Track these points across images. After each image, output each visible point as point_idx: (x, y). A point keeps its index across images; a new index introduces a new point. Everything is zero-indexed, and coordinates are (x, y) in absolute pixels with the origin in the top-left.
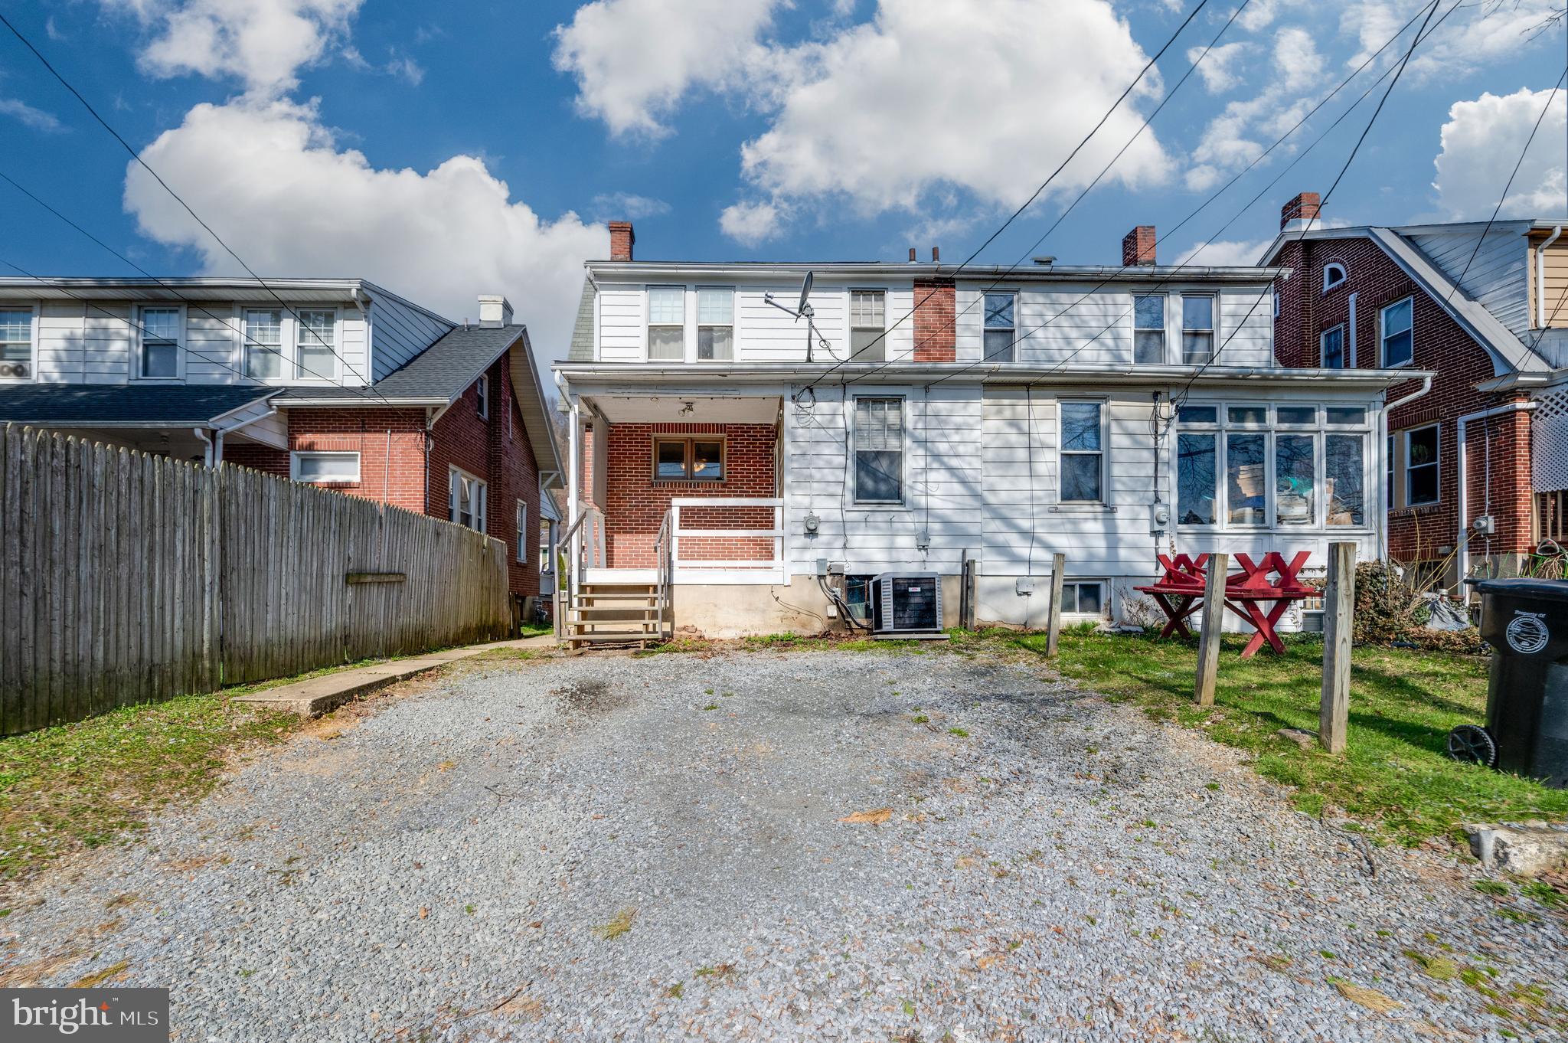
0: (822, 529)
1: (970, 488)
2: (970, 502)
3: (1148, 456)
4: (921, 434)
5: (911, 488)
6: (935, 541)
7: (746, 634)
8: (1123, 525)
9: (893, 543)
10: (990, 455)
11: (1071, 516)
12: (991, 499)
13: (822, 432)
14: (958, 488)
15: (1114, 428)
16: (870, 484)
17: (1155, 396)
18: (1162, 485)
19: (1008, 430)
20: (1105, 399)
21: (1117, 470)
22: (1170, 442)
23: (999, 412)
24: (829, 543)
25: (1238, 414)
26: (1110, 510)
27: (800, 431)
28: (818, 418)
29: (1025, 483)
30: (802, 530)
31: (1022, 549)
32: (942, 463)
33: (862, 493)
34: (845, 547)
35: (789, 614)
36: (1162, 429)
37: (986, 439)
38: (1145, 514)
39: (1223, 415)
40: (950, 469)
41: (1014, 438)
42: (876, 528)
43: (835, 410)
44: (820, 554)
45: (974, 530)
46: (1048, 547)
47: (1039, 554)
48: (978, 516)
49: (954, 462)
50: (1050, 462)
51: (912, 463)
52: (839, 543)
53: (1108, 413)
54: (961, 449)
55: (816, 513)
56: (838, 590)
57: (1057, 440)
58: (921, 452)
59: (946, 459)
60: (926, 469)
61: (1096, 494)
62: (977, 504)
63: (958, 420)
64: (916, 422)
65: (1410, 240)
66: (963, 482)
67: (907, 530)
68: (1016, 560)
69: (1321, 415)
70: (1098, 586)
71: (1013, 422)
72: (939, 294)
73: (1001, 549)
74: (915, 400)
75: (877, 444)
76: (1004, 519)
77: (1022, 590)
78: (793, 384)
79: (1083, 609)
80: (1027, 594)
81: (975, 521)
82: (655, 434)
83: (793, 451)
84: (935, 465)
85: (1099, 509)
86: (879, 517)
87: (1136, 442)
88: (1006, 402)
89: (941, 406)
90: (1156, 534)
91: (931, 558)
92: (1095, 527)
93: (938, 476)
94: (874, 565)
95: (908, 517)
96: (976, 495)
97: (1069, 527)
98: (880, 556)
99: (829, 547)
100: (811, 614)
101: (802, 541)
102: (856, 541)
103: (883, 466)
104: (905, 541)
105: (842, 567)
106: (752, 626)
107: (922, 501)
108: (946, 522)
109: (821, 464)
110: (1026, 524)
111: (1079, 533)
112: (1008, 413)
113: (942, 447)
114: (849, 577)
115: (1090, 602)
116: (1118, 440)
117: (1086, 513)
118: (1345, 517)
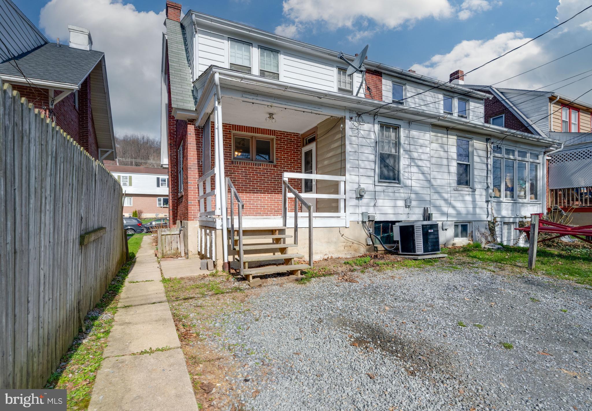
0: (366, 196)
1: (426, 177)
2: (426, 184)
3: (484, 167)
4: (407, 147)
5: (403, 175)
6: (414, 203)
7: (326, 257)
8: (477, 197)
9: (395, 204)
10: (434, 161)
11: (462, 192)
12: (434, 183)
13: (364, 140)
14: (421, 177)
15: (475, 154)
16: (386, 172)
17: (487, 140)
18: (489, 181)
19: (440, 149)
20: (471, 139)
21: (476, 172)
22: (490, 161)
23: (437, 140)
24: (368, 204)
25: (508, 152)
26: (474, 190)
27: (354, 138)
28: (362, 132)
29: (446, 176)
30: (354, 196)
31: (445, 209)
32: (415, 163)
33: (383, 177)
34: (375, 206)
35: (348, 244)
36: (489, 155)
37: (432, 153)
38: (484, 193)
39: (504, 151)
40: (418, 166)
41: (443, 154)
42: (389, 196)
43: (371, 129)
44: (363, 209)
45: (427, 198)
46: (454, 207)
47: (451, 211)
48: (427, 191)
49: (420, 163)
50: (454, 167)
51: (404, 162)
52: (372, 204)
53: (473, 145)
54: (423, 157)
55: (362, 186)
56: (371, 230)
57: (455, 156)
58: (407, 156)
59: (416, 161)
60: (410, 165)
61: (467, 183)
62: (428, 185)
63: (421, 141)
64: (405, 141)
65: (502, 93)
66: (423, 173)
67: (401, 197)
68: (443, 214)
69: (528, 155)
70: (467, 225)
71: (442, 145)
72: (375, 78)
73: (438, 208)
74: (405, 129)
75: (387, 150)
76: (438, 193)
77: (445, 228)
78: (351, 110)
79: (462, 236)
80: (446, 230)
81: (426, 194)
83: (350, 150)
84: (412, 164)
85: (471, 190)
86: (391, 190)
87: (481, 160)
88: (440, 135)
89: (414, 133)
90: (487, 202)
91: (411, 212)
92: (469, 198)
93: (414, 169)
94: (388, 216)
95: (402, 190)
96: (429, 181)
97: (461, 198)
98: (390, 211)
99: (368, 206)
100: (359, 243)
101: (354, 202)
102: (380, 202)
103: (390, 162)
104: (401, 203)
105: (374, 217)
106: (329, 252)
107: (408, 182)
108: (416, 194)
109: (364, 159)
110: (446, 196)
111: (464, 201)
112: (440, 141)
113: (415, 155)
114: (377, 222)
115: (464, 234)
116: (476, 159)
117: (466, 190)
118: (533, 196)
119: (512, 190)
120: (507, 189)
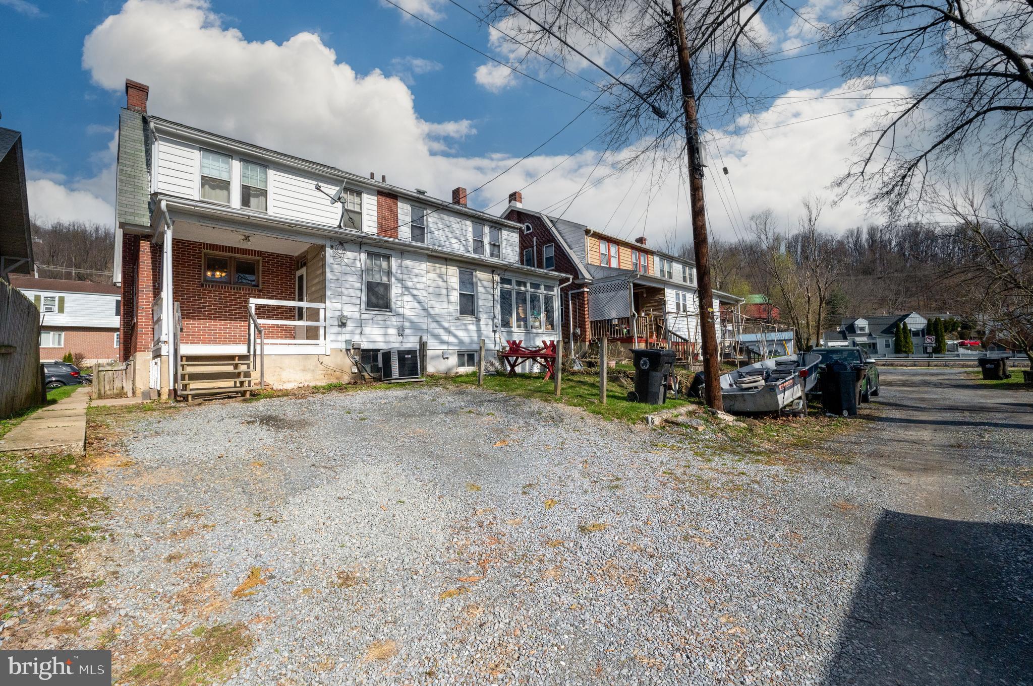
0: (349, 323)
1: (422, 306)
2: (422, 312)
3: (490, 297)
4: (399, 276)
5: (395, 303)
6: (407, 331)
7: (301, 385)
8: (483, 327)
9: (386, 332)
10: (431, 290)
11: (464, 322)
12: (432, 312)
13: (348, 268)
14: (417, 305)
15: (479, 284)
16: (374, 300)
17: (493, 272)
18: (496, 311)
19: (438, 279)
20: (475, 270)
21: (480, 303)
22: (497, 292)
23: (434, 270)
24: (352, 331)
25: (519, 283)
26: (478, 320)
27: (336, 266)
28: (345, 260)
29: (445, 305)
30: (336, 323)
31: (445, 337)
32: (410, 292)
33: (370, 305)
34: (361, 333)
35: (329, 372)
36: (495, 286)
37: (429, 282)
38: (490, 323)
39: (514, 282)
40: (413, 295)
41: (441, 283)
42: (378, 324)
43: (356, 257)
44: (348, 337)
45: (425, 327)
46: (455, 336)
47: (452, 339)
48: (426, 320)
49: (415, 292)
50: (455, 296)
51: (395, 291)
52: (358, 331)
53: (477, 277)
54: (418, 286)
55: (345, 314)
56: (357, 358)
57: (457, 286)
58: (399, 285)
59: (411, 290)
60: (402, 294)
61: (472, 313)
62: (425, 314)
63: (417, 271)
64: (397, 270)
65: (551, 221)
66: (419, 302)
67: (392, 325)
68: (443, 342)
69: (542, 287)
70: (473, 354)
71: (440, 276)
72: (389, 201)
73: (437, 337)
74: (397, 258)
75: (377, 278)
76: (437, 322)
77: (445, 357)
78: (332, 239)
79: (468, 365)
80: (447, 358)
81: (424, 322)
82: (205, 251)
83: (331, 277)
84: (406, 293)
85: (474, 319)
86: (380, 318)
87: (487, 291)
88: (437, 265)
89: (408, 263)
90: (494, 331)
91: (405, 340)
92: (473, 328)
93: (408, 298)
94: (377, 344)
95: (393, 319)
96: (425, 310)
97: (463, 327)
98: (380, 339)
99: (352, 333)
100: (342, 371)
101: (336, 329)
102: (367, 330)
103: (381, 290)
104: (393, 331)
105: (360, 345)
106: (306, 380)
107: (401, 311)
108: (411, 322)
109: (348, 286)
110: (446, 325)
111: (467, 330)
112: (438, 271)
113: (410, 284)
114: (364, 350)
115: (471, 363)
116: (481, 289)
117: (469, 320)
118: (549, 327)
119: (525, 320)
120: (519, 319)
